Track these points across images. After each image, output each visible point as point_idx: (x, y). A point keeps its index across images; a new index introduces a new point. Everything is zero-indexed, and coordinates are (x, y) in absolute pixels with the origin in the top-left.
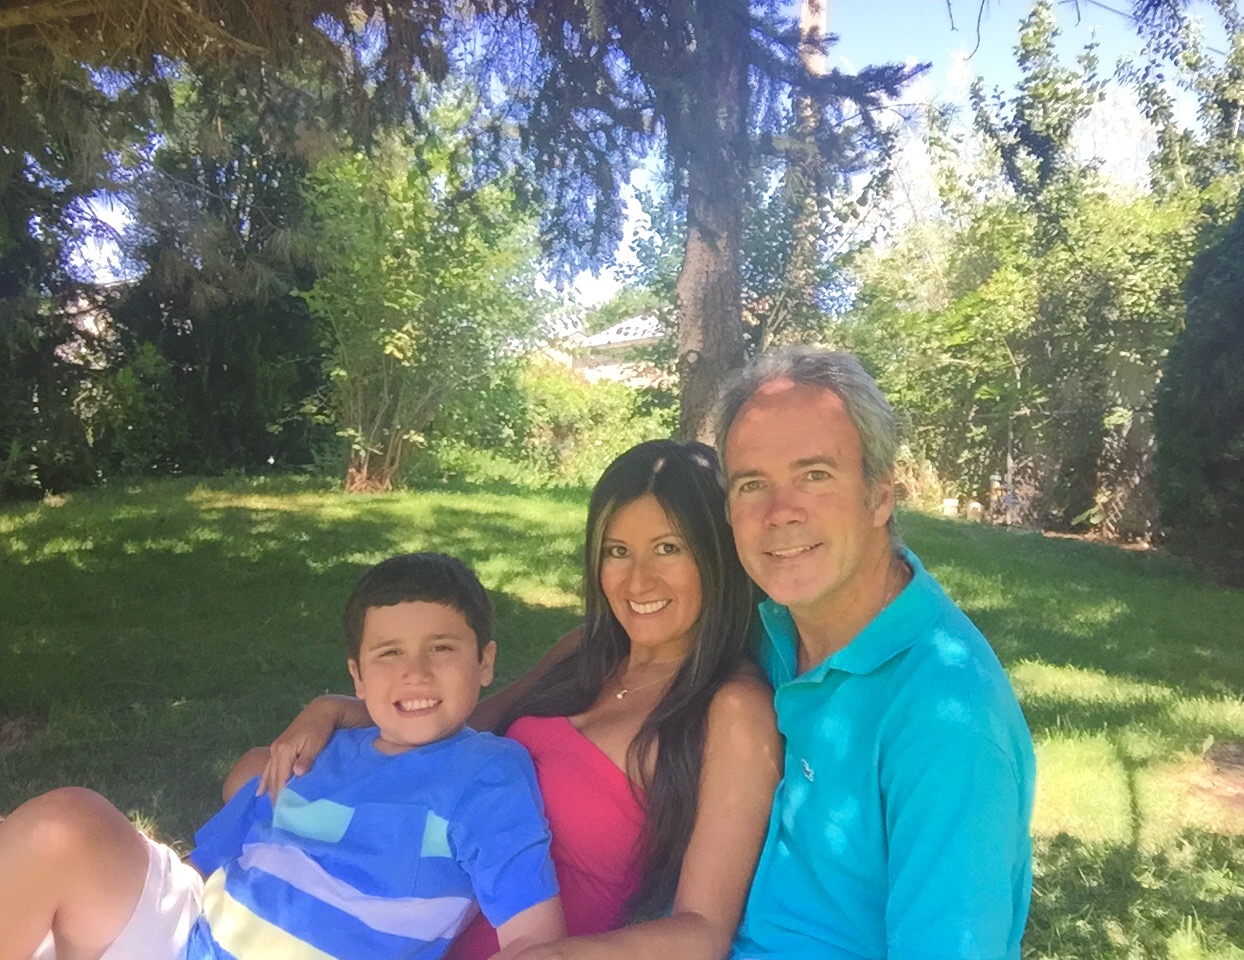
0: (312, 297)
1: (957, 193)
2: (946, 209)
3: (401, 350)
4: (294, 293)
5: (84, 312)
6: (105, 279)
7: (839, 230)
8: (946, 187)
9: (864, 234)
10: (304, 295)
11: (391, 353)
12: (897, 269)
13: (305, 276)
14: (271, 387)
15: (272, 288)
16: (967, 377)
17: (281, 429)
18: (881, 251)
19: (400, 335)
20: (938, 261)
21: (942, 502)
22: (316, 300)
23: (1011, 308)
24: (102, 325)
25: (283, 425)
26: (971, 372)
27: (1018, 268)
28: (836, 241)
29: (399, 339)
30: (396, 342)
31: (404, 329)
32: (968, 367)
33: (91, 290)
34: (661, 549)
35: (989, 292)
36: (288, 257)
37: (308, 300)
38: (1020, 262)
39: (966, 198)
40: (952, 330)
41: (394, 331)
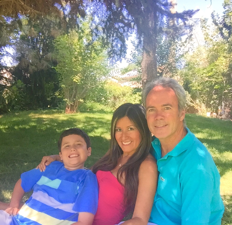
0: (57, 68)
1: (209, 39)
2: (206, 43)
3: (77, 80)
4: (53, 67)
5: (5, 73)
6: (9, 65)
7: (180, 49)
8: (206, 38)
9: (186, 49)
10: (55, 68)
11: (75, 81)
12: (195, 58)
13: (55, 63)
14: (48, 89)
15: (48, 66)
16: (212, 83)
17: (50, 99)
18: (191, 53)
19: (77, 77)
20: (205, 55)
21: (206, 113)
22: (57, 69)
23: (222, 66)
24: (9, 76)
25: (51, 98)
26: (213, 82)
27: (224, 57)
28: (179, 52)
29: (77, 78)
30: (76, 78)
31: (78, 75)
32: (212, 81)
33: (6, 68)
34: (129, 129)
35: (217, 63)
36: (51, 59)
37: (56, 69)
38: (224, 55)
39: (211, 40)
40: (208, 72)
41: (75, 76)
